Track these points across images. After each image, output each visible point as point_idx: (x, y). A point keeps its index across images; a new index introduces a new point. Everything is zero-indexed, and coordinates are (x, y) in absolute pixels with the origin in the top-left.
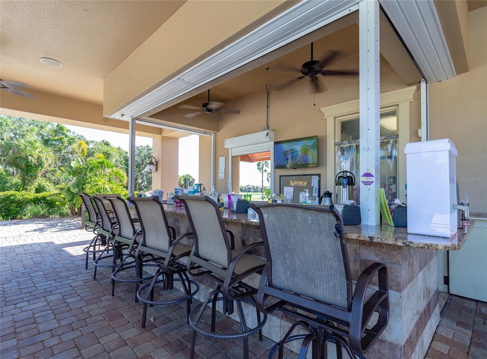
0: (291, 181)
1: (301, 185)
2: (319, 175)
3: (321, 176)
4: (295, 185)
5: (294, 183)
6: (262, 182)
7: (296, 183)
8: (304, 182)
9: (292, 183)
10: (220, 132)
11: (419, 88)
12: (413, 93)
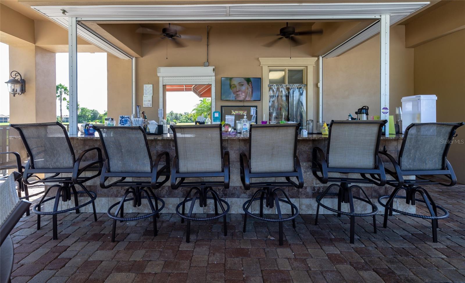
0: (232, 111)
1: (241, 114)
2: (256, 107)
3: (258, 107)
4: (237, 114)
5: (235, 112)
6: (60, 111)
7: (237, 112)
8: (244, 111)
9: (234, 113)
10: (143, 57)
11: (318, 59)
12: (315, 62)
